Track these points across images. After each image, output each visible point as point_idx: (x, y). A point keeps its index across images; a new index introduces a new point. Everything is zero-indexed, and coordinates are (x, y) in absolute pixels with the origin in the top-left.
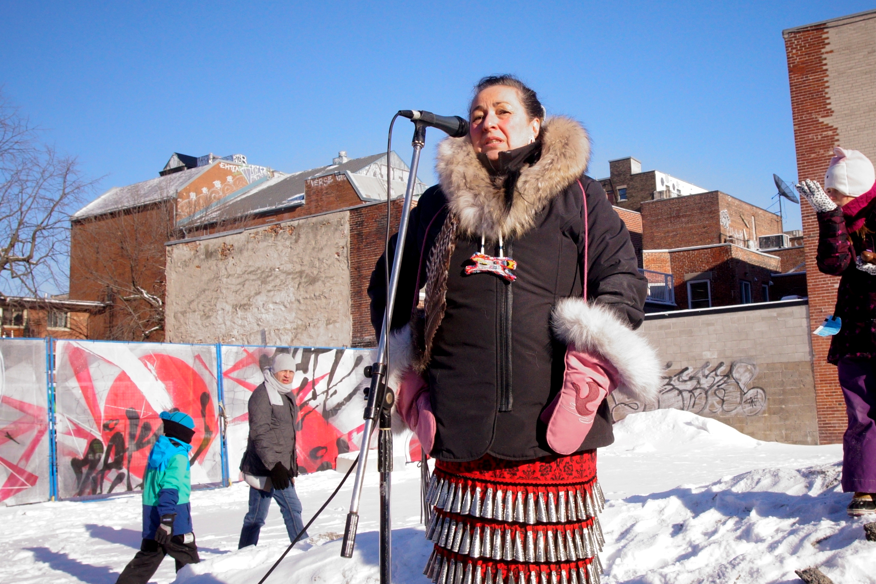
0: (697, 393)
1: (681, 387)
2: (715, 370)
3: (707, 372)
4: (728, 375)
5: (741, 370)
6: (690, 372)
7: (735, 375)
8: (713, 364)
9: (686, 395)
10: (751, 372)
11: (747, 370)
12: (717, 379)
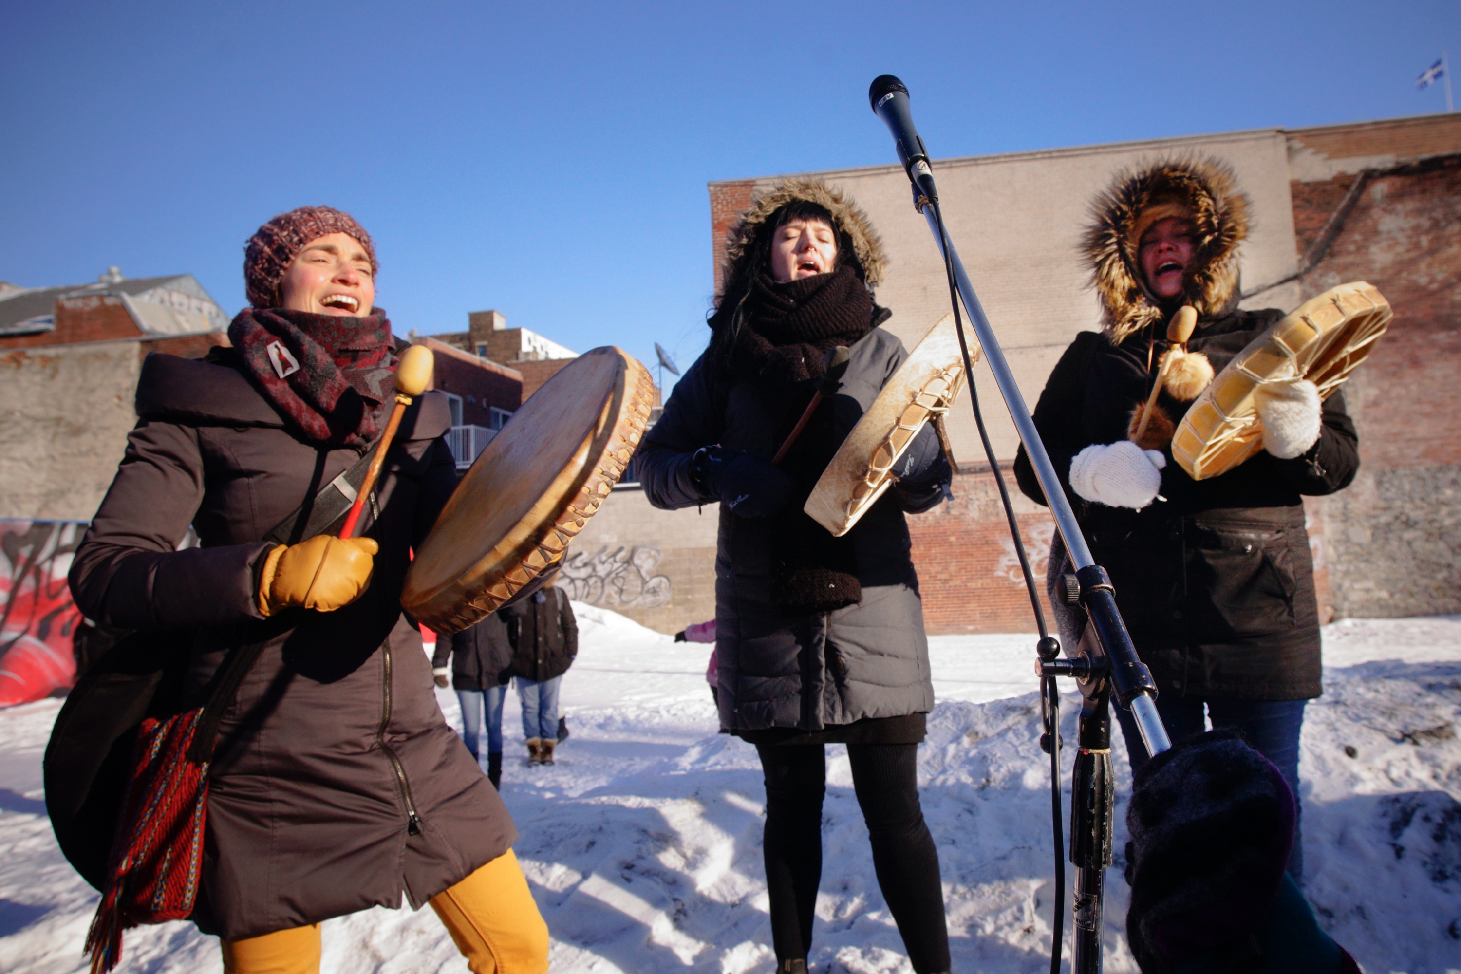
0: (592, 581)
1: (574, 574)
2: (614, 555)
3: (604, 558)
4: (629, 561)
5: (644, 556)
6: (585, 557)
7: (637, 561)
8: (611, 550)
9: (579, 584)
10: (654, 558)
11: (650, 556)
12: (616, 566)
